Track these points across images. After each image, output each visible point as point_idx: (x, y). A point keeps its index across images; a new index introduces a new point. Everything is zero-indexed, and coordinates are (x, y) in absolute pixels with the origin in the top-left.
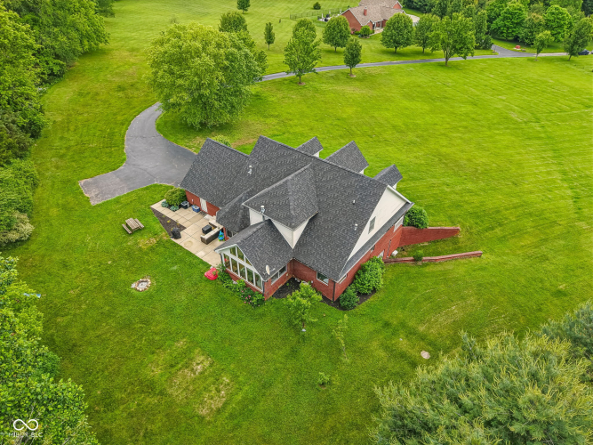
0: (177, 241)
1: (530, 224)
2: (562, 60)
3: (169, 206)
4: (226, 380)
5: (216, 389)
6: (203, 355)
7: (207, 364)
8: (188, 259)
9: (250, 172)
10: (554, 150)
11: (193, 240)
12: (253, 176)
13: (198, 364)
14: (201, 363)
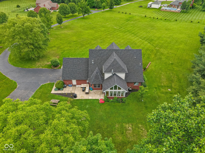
0: (77, 98)
1: (149, 52)
2: (109, 11)
3: (59, 89)
4: (140, 126)
5: (141, 130)
6: (127, 124)
7: (130, 125)
8: (88, 102)
9: (93, 63)
10: (133, 33)
11: (82, 95)
12: (94, 64)
13: (128, 127)
14: (129, 127)
